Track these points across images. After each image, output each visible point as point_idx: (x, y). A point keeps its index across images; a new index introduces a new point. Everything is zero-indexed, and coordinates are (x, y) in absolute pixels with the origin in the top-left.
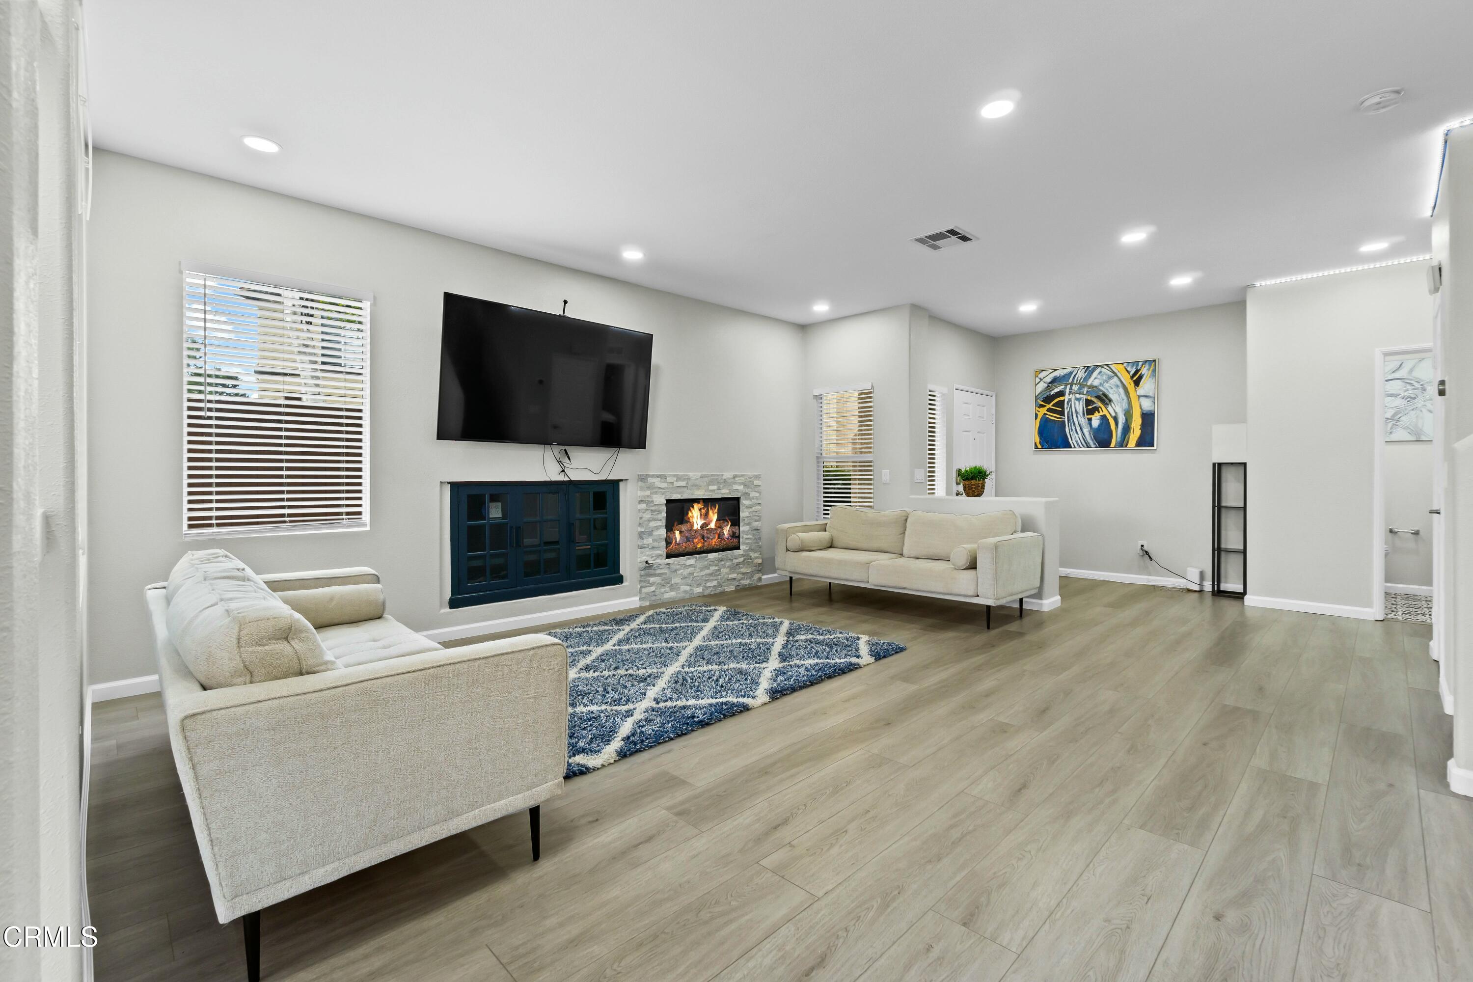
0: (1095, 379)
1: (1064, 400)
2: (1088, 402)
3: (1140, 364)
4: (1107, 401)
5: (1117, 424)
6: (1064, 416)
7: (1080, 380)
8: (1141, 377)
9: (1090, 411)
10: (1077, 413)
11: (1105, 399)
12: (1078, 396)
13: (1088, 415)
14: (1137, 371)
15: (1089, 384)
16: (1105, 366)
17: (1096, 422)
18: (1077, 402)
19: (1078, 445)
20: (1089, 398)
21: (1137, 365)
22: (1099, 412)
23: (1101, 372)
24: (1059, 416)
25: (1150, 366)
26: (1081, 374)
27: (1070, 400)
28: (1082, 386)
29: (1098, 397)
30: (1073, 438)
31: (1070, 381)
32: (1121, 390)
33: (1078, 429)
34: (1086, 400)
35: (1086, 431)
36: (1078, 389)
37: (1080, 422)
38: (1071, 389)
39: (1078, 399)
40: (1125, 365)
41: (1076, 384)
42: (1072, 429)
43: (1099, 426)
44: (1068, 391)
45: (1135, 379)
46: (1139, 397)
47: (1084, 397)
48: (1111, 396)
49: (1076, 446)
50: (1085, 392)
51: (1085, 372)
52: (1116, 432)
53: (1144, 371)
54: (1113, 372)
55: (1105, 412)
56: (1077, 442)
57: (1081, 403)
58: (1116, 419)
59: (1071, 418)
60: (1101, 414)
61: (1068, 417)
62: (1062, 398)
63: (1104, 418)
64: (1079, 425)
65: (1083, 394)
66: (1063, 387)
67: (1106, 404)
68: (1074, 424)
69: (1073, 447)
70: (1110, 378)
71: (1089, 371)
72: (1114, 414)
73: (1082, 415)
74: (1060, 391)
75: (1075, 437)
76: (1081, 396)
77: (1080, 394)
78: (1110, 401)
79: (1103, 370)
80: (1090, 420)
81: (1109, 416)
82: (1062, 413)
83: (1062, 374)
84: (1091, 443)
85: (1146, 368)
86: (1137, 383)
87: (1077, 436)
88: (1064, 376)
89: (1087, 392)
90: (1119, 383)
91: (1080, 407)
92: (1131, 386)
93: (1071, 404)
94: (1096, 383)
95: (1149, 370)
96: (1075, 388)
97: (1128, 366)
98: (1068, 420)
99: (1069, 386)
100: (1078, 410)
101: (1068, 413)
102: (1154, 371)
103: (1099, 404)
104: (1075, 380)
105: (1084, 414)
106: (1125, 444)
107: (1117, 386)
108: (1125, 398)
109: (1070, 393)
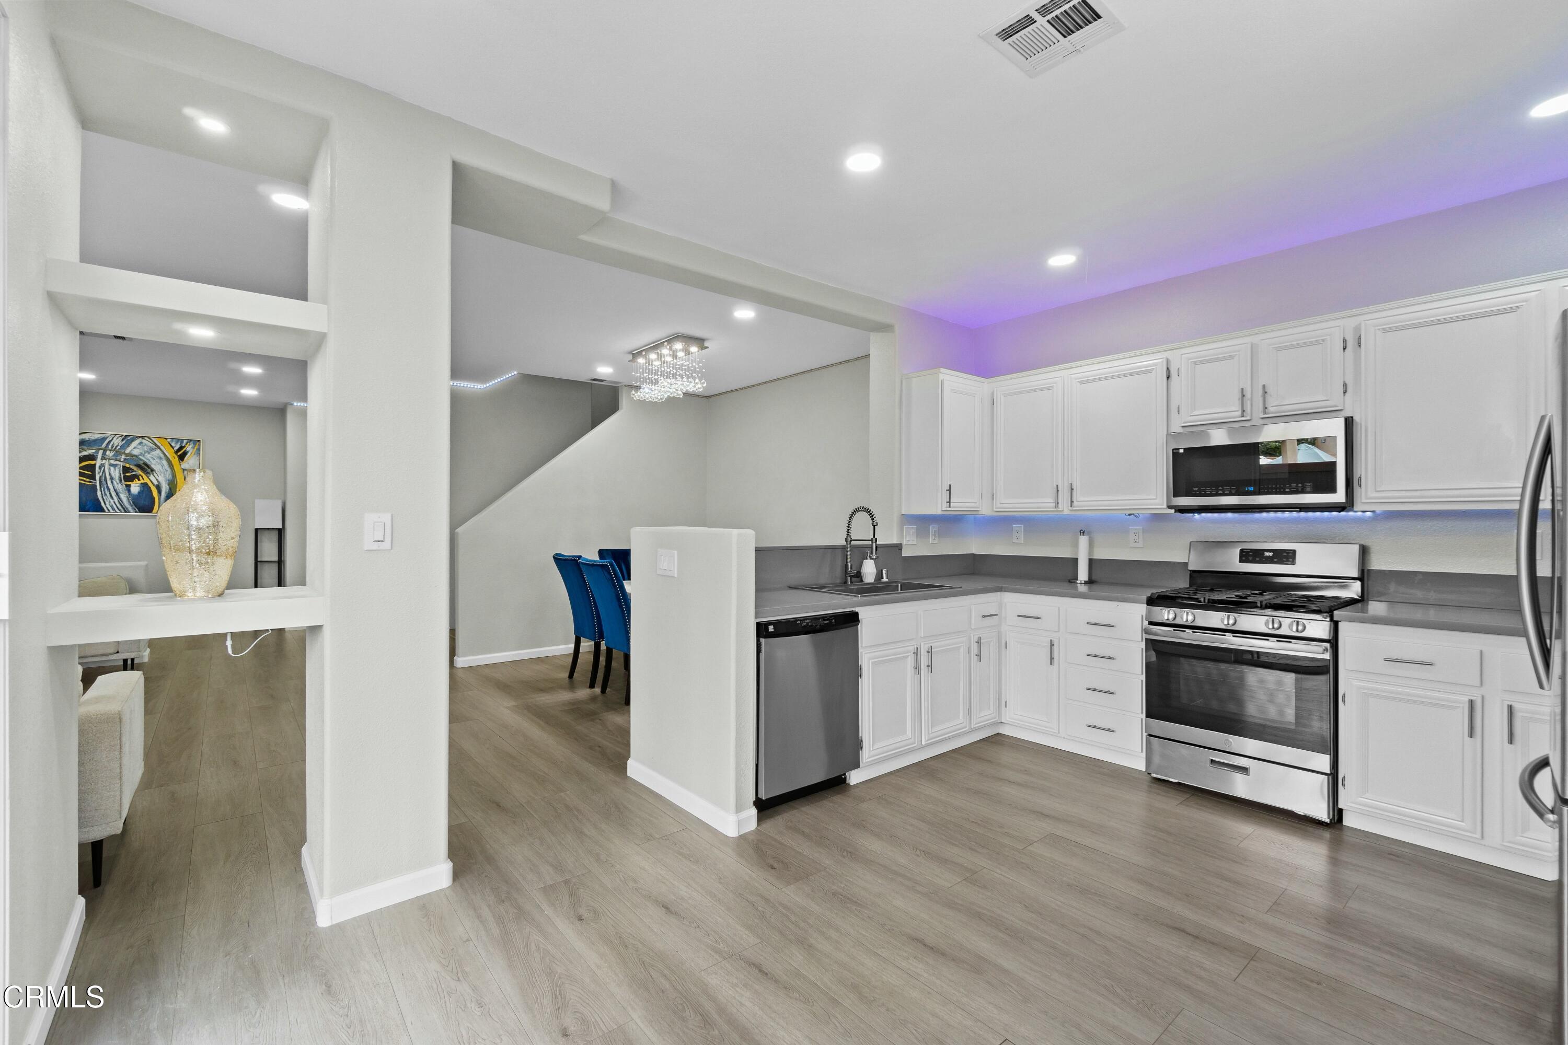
0: (135, 448)
1: (95, 465)
2: (125, 470)
3: (185, 441)
4: (149, 470)
5: (160, 492)
6: (95, 480)
7: (116, 447)
8: (185, 453)
9: (128, 476)
10: (112, 479)
11: (146, 468)
12: (112, 462)
13: (125, 481)
14: (181, 448)
15: (127, 451)
16: (146, 438)
17: (135, 488)
18: (112, 469)
19: (113, 509)
20: (127, 465)
21: (182, 442)
22: (139, 480)
23: (142, 443)
24: (88, 480)
25: (195, 444)
26: (117, 442)
27: (102, 466)
28: (118, 453)
29: (138, 466)
30: (107, 503)
31: (104, 446)
32: (165, 462)
33: (114, 494)
34: (124, 467)
35: (124, 497)
36: (114, 455)
37: (116, 487)
38: (104, 453)
39: (115, 466)
40: (169, 440)
41: (111, 451)
42: (105, 494)
43: (139, 493)
44: (100, 455)
45: (179, 454)
46: (184, 470)
47: (122, 464)
48: (153, 466)
49: (111, 510)
50: (122, 460)
51: (123, 440)
52: (159, 499)
53: (189, 448)
54: (156, 445)
55: (146, 480)
56: (112, 506)
57: (117, 470)
58: (158, 488)
59: (104, 482)
60: (142, 481)
61: (100, 482)
62: (92, 462)
63: (145, 485)
64: (115, 490)
65: (120, 461)
66: (94, 451)
67: (147, 473)
68: (109, 489)
69: (107, 511)
70: (152, 450)
71: (128, 440)
72: (156, 483)
73: (118, 481)
74: (90, 455)
75: (110, 502)
76: (118, 462)
77: (116, 460)
78: (152, 470)
79: (144, 441)
80: (128, 486)
81: (150, 484)
82: (93, 477)
83: (92, 438)
84: (130, 508)
85: (190, 446)
86: (182, 458)
87: (111, 501)
88: (95, 441)
89: (125, 459)
90: (162, 455)
91: (116, 473)
92: (175, 461)
93: (104, 470)
94: (136, 452)
95: (194, 448)
96: (109, 454)
97: (172, 441)
98: (100, 485)
99: (101, 452)
100: (113, 475)
101: (100, 478)
102: (199, 449)
103: (140, 472)
104: (110, 447)
105: (121, 480)
107: (161, 458)
108: (169, 470)
109: (103, 458)
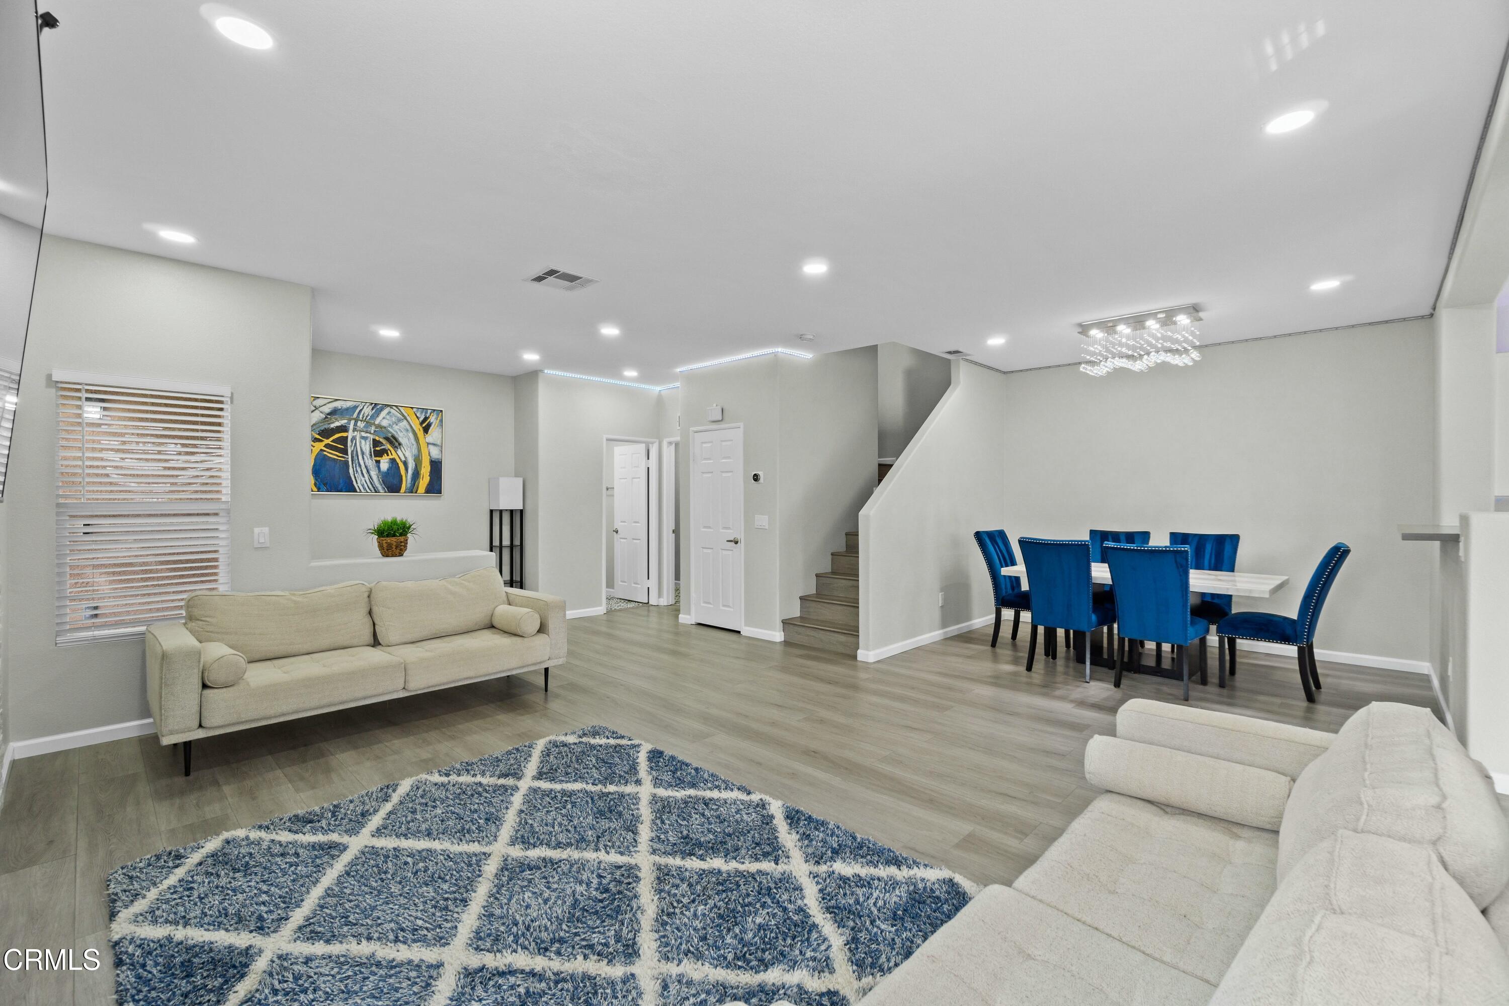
0: (384, 418)
1: (347, 437)
2: (376, 443)
3: (429, 411)
4: (397, 444)
5: (406, 469)
6: (347, 455)
7: (367, 417)
8: (429, 425)
9: (379, 453)
10: (363, 453)
11: (394, 442)
12: (363, 434)
13: (375, 456)
14: (426, 419)
15: (377, 423)
16: (394, 407)
17: (385, 465)
18: (363, 442)
19: (364, 489)
20: (377, 438)
21: (426, 413)
22: (388, 455)
23: (390, 412)
24: (341, 455)
25: (438, 415)
26: (367, 411)
27: (354, 438)
28: (369, 424)
29: (387, 439)
30: (359, 482)
31: (355, 415)
32: (411, 435)
33: (365, 471)
34: (374, 440)
35: (374, 474)
36: (364, 427)
37: (367, 464)
38: (355, 425)
39: (365, 438)
40: (415, 410)
41: (361, 421)
42: (357, 471)
43: (388, 470)
44: (351, 427)
45: (424, 425)
46: (428, 444)
47: (372, 437)
48: (400, 440)
49: (362, 490)
50: (372, 432)
51: (373, 409)
52: (406, 477)
53: (432, 419)
54: (403, 415)
55: (394, 456)
56: (363, 485)
57: (368, 443)
58: (405, 464)
59: (355, 458)
60: (391, 457)
61: (352, 457)
62: (344, 434)
63: (393, 461)
64: (366, 467)
65: (370, 433)
66: (346, 421)
67: (395, 447)
68: (360, 466)
69: (358, 491)
70: (400, 420)
71: (377, 408)
72: (403, 459)
73: (369, 456)
74: (342, 426)
75: (361, 480)
76: (368, 435)
77: (367, 432)
78: (400, 444)
79: (392, 411)
80: (378, 462)
81: (398, 460)
82: (345, 451)
83: (345, 406)
84: (380, 488)
85: (434, 417)
86: (426, 430)
87: (363, 479)
88: (347, 409)
89: (375, 431)
90: (409, 428)
91: (367, 447)
92: (420, 433)
93: (356, 443)
94: (385, 423)
95: (437, 419)
96: (361, 425)
97: (417, 411)
98: (352, 460)
99: (353, 422)
100: (364, 450)
101: (352, 452)
102: (441, 421)
103: (388, 446)
104: (361, 416)
105: (371, 455)
106: (414, 490)
107: (407, 430)
108: (414, 443)
109: (354, 430)
